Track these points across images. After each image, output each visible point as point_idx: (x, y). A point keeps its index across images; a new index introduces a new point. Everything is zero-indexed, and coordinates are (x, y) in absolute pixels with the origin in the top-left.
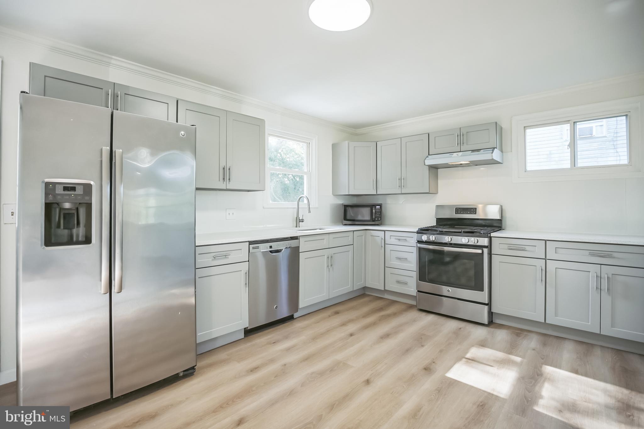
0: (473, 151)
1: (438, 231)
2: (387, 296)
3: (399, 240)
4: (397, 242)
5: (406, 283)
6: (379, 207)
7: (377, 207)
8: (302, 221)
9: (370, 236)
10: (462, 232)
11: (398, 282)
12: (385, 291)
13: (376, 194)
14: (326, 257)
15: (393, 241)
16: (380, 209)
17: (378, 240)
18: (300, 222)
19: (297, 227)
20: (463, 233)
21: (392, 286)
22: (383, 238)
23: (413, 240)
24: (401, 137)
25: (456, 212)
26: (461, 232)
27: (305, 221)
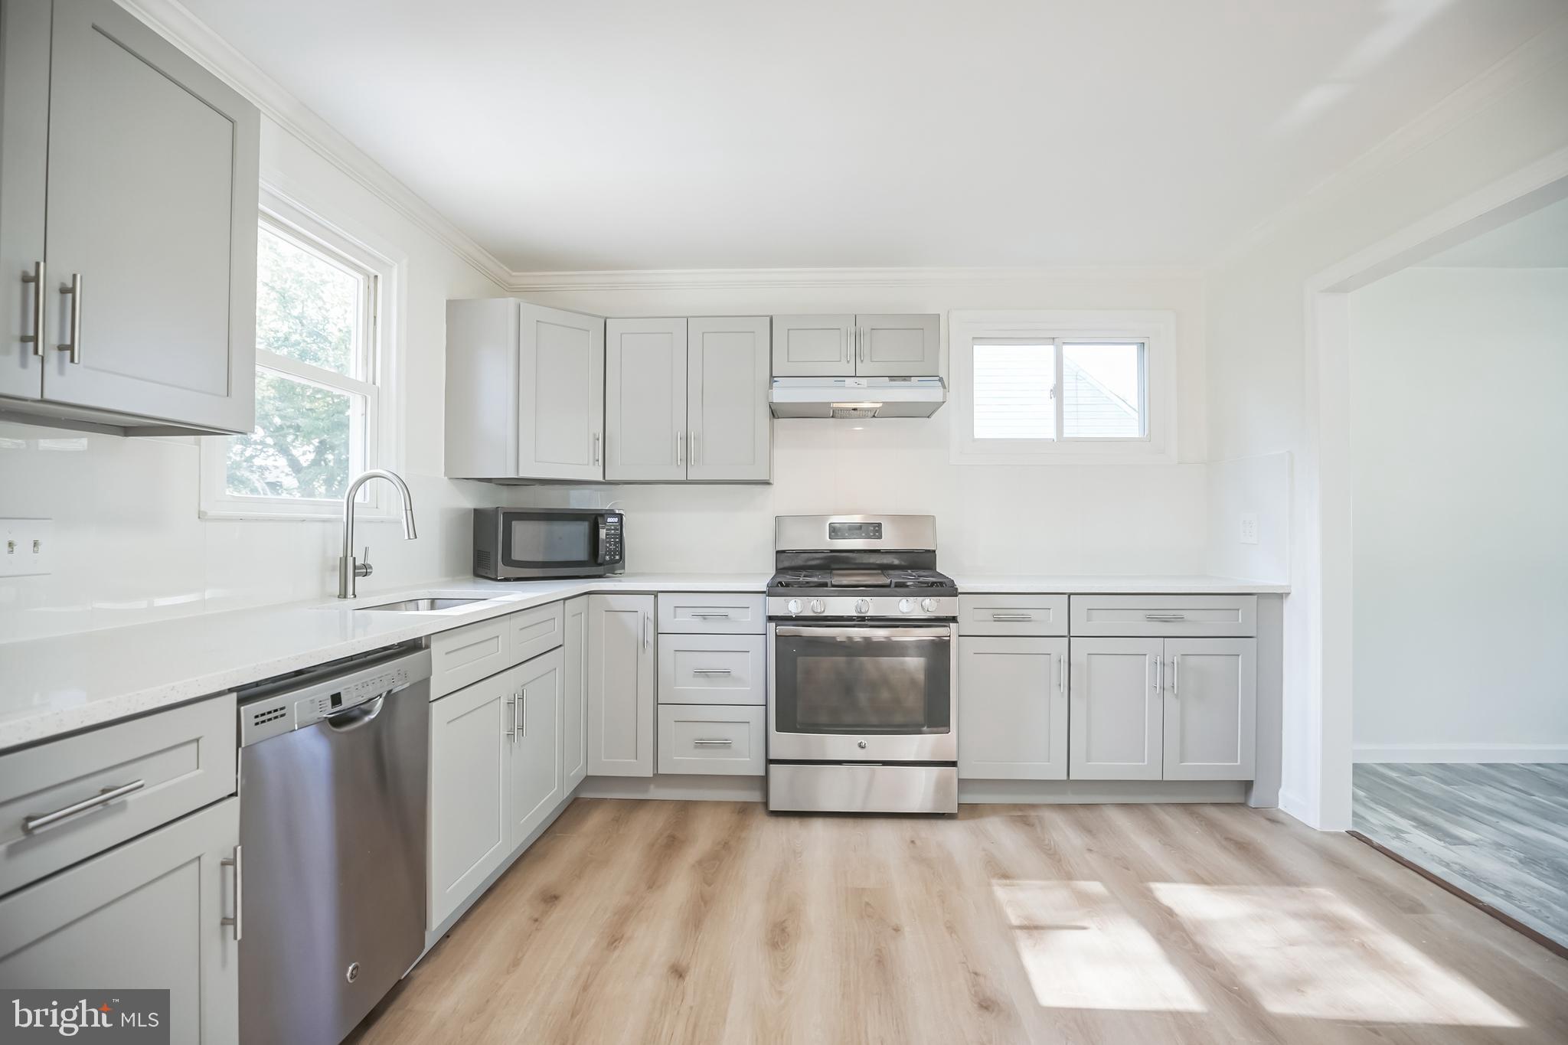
0: (892, 378)
1: (829, 585)
2: (655, 793)
3: (705, 619)
4: (699, 626)
5: (726, 745)
6: (616, 520)
7: (609, 520)
8: (364, 570)
9: (604, 613)
10: (893, 585)
11: (701, 744)
12: (659, 779)
13: (601, 479)
14: (504, 701)
15: (686, 621)
16: (619, 527)
17: (633, 623)
18: (360, 574)
19: (343, 595)
20: (896, 586)
21: (681, 759)
22: (652, 617)
23: (752, 616)
24: (688, 315)
25: (833, 534)
26: (888, 586)
27: (374, 571)
